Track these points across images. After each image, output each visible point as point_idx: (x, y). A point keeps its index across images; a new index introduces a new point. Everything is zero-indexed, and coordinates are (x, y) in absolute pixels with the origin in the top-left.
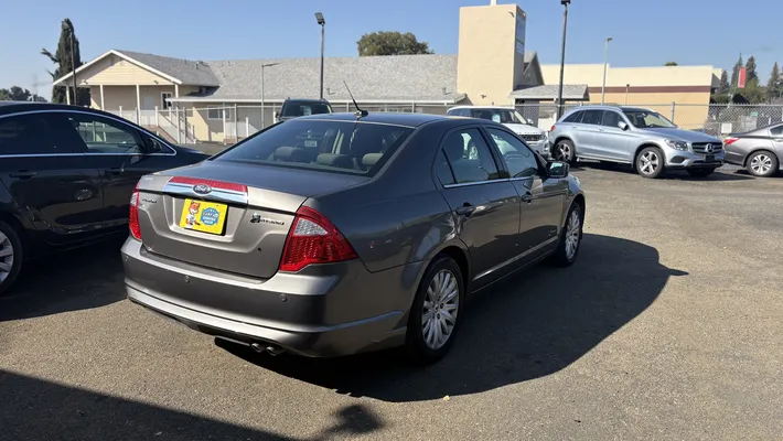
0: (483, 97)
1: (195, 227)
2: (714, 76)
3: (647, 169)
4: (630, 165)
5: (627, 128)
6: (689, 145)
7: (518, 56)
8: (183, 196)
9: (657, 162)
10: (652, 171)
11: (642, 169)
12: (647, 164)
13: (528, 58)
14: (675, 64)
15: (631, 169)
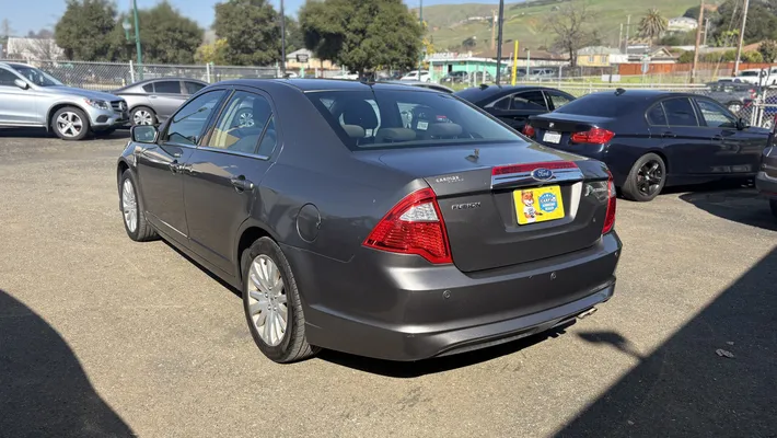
1: (536, 219)
3: (69, 131)
4: (44, 128)
5: (28, 87)
6: (108, 103)
9: (80, 123)
10: (76, 133)
11: (63, 131)
12: (66, 125)
15: (48, 132)
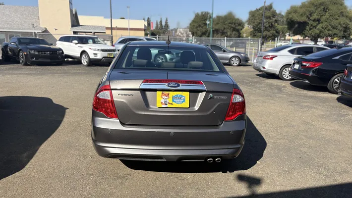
0: (56, 30)
1: (169, 106)
2: (145, 25)
7: (71, 11)
8: (155, 90)
13: (74, 13)
14: (123, 18)
